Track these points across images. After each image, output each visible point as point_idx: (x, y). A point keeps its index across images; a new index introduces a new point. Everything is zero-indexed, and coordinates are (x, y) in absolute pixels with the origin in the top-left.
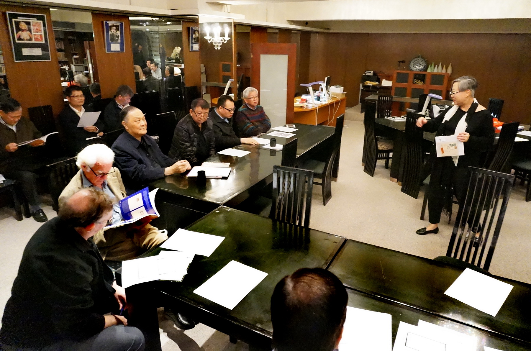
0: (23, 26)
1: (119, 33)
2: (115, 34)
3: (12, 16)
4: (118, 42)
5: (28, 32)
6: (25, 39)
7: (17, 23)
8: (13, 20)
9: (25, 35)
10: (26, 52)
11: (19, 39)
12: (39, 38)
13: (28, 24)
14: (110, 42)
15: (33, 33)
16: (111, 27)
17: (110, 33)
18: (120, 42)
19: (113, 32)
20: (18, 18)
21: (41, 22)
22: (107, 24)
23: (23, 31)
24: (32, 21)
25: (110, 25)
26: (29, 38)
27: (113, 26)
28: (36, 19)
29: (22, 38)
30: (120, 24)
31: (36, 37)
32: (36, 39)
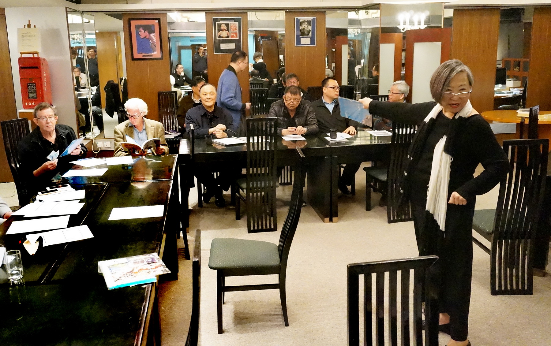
0: (224, 27)
1: (310, 28)
2: (306, 29)
3: (216, 20)
4: (309, 36)
5: (227, 31)
6: (224, 37)
7: (220, 26)
8: (217, 23)
9: (224, 34)
10: (223, 46)
11: (220, 37)
12: (235, 35)
13: (227, 25)
14: (300, 36)
15: (230, 32)
16: (302, 23)
17: (301, 28)
18: (311, 36)
19: (303, 27)
20: (220, 21)
21: (238, 23)
22: (298, 20)
23: (223, 30)
24: (231, 23)
25: (301, 21)
26: (227, 36)
27: (305, 21)
28: (233, 21)
29: (222, 36)
30: (312, 19)
31: (232, 35)
32: (232, 36)
